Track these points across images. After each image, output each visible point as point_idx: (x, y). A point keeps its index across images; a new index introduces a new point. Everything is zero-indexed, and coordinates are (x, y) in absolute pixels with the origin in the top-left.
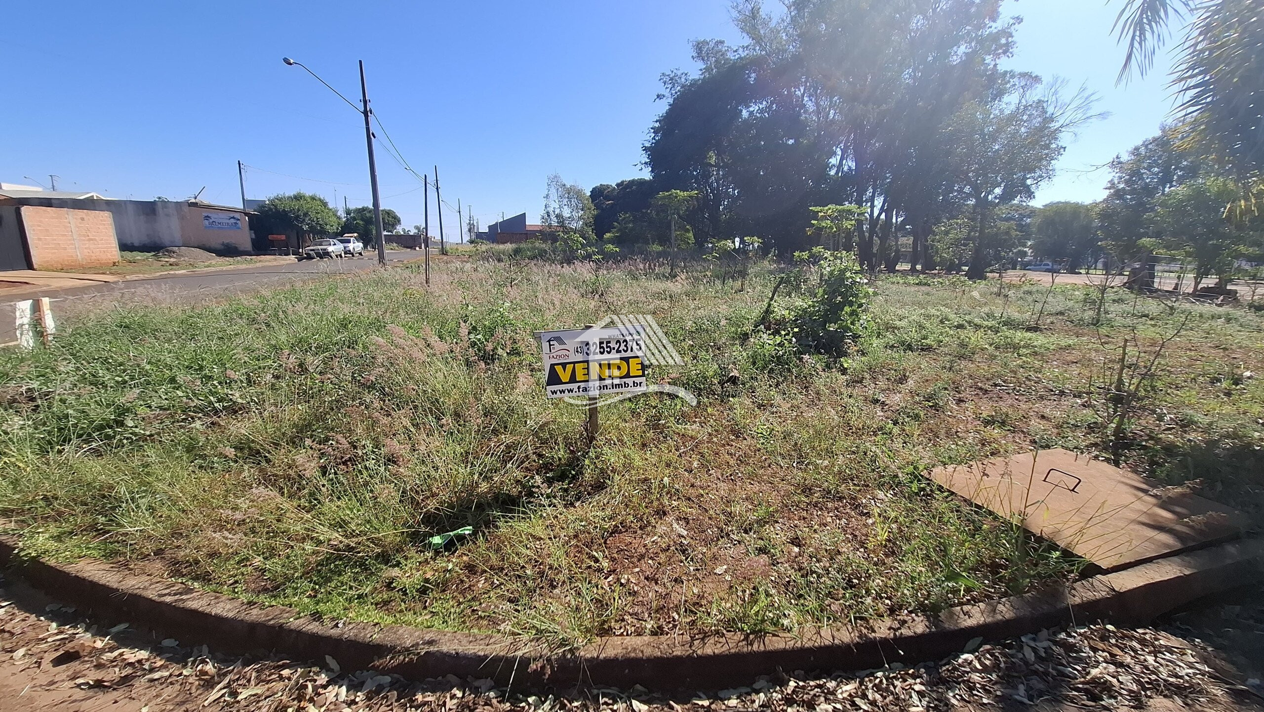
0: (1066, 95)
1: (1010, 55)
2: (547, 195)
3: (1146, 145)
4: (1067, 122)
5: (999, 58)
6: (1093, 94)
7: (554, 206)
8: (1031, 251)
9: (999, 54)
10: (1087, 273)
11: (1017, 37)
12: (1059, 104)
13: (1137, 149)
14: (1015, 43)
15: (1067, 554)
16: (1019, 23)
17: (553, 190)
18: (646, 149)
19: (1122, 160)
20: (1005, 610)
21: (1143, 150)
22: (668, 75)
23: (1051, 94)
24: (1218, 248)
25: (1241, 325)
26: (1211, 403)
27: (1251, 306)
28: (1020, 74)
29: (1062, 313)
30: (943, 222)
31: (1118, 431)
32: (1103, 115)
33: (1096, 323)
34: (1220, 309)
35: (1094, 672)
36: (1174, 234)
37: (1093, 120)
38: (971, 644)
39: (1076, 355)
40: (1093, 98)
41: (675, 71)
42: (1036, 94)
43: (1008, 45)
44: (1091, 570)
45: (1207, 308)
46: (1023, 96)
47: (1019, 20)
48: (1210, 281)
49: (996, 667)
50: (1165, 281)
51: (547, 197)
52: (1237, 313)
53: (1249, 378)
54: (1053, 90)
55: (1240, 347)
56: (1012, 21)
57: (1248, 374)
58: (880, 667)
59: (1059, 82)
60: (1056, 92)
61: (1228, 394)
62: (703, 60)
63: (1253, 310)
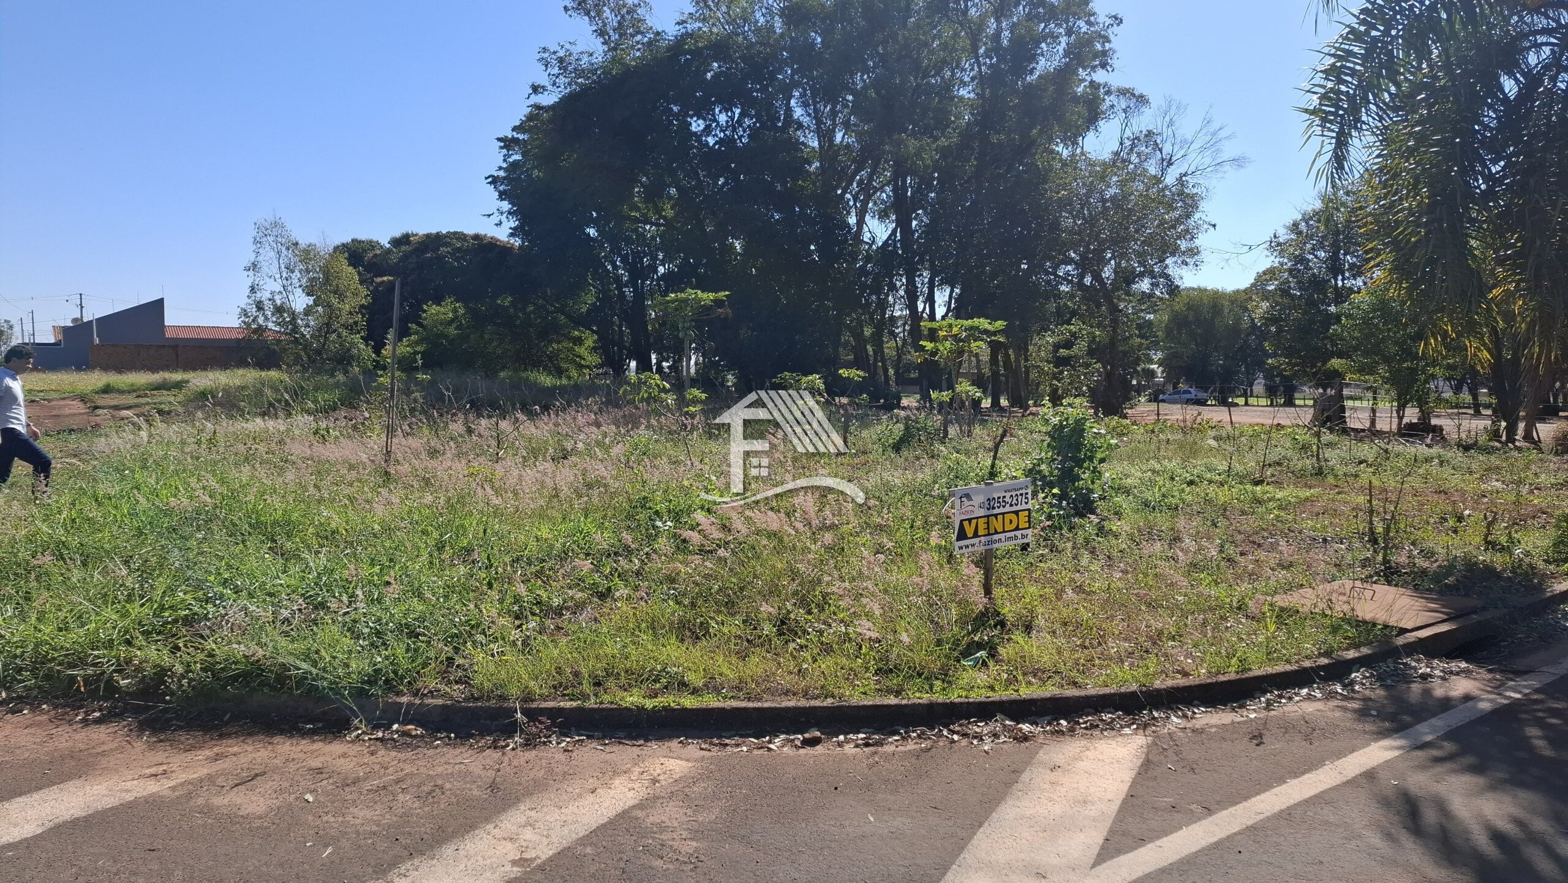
0: (1187, 127)
1: (1110, 69)
2: (254, 265)
3: (1306, 219)
4: (1192, 169)
5: (1095, 72)
6: (1220, 129)
7: (270, 287)
8: (1161, 369)
9: (1096, 66)
10: (1246, 404)
11: (1115, 43)
12: (1178, 141)
13: (1296, 225)
14: (1114, 52)
15: (1386, 626)
16: (1118, 25)
17: (268, 255)
18: (494, 181)
19: (1281, 240)
20: (1365, 650)
21: (1303, 226)
22: (555, 53)
23: (1165, 125)
24: (1413, 371)
25: (1454, 468)
26: (1443, 539)
27: (1459, 445)
28: (1119, 90)
29: (1279, 464)
30: (1050, 330)
31: (1385, 561)
32: (1238, 162)
33: (1319, 472)
34: (1431, 451)
35: (1420, 671)
36: (1366, 354)
37: (1227, 167)
38: (1354, 668)
39: (1319, 506)
40: (1222, 134)
41: (568, 46)
42: (1143, 122)
43: (1104, 53)
44: (1403, 631)
45: (1420, 449)
46: (1126, 124)
47: (1118, 20)
48: (1412, 414)
49: (1372, 675)
50: (1357, 416)
51: (254, 267)
52: (1448, 454)
53: (1469, 516)
54: (1167, 119)
55: (1457, 491)
56: (1109, 21)
57: (1467, 512)
58: (1315, 682)
59: (1174, 107)
60: (1171, 123)
61: (1455, 532)
62: (588, 13)
63: (1461, 449)
